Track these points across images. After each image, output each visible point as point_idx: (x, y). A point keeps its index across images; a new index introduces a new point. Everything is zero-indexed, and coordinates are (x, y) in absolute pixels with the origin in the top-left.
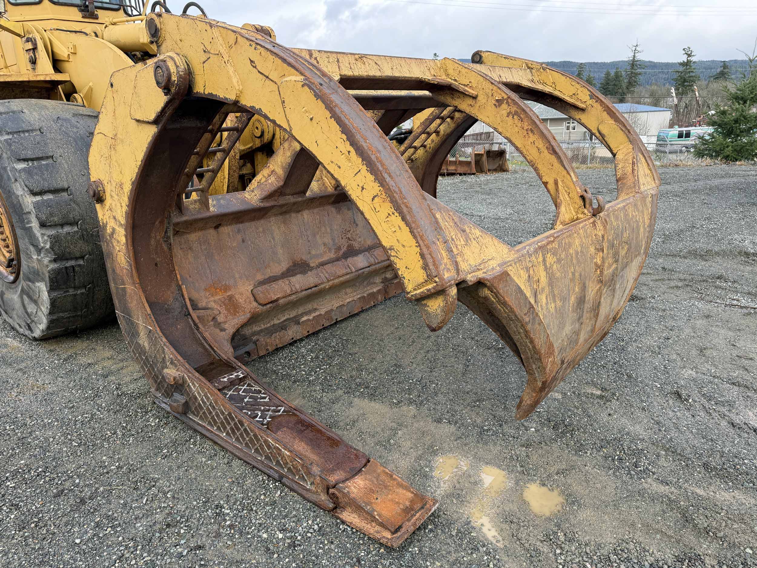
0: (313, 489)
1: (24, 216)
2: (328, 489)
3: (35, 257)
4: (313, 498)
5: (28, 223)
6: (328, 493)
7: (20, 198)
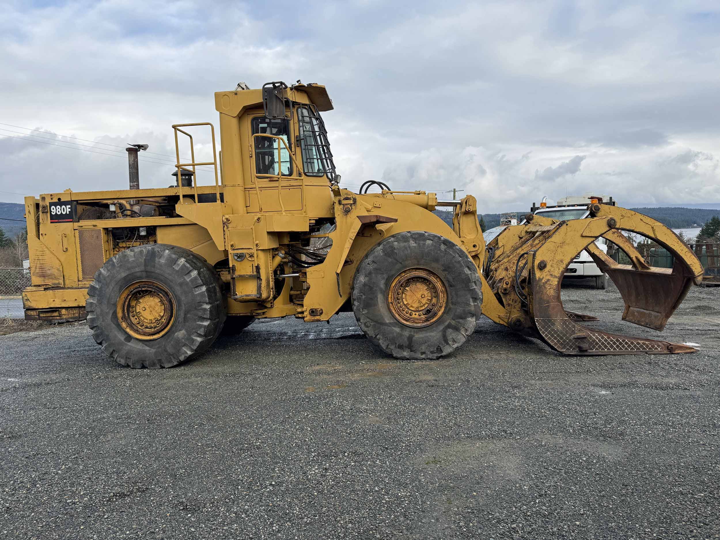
0: (661, 350)
1: (470, 284)
2: (668, 347)
3: (473, 304)
4: (663, 353)
5: (471, 287)
6: (668, 349)
7: (469, 275)
